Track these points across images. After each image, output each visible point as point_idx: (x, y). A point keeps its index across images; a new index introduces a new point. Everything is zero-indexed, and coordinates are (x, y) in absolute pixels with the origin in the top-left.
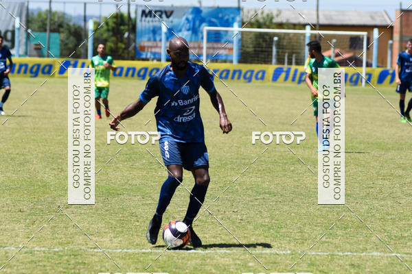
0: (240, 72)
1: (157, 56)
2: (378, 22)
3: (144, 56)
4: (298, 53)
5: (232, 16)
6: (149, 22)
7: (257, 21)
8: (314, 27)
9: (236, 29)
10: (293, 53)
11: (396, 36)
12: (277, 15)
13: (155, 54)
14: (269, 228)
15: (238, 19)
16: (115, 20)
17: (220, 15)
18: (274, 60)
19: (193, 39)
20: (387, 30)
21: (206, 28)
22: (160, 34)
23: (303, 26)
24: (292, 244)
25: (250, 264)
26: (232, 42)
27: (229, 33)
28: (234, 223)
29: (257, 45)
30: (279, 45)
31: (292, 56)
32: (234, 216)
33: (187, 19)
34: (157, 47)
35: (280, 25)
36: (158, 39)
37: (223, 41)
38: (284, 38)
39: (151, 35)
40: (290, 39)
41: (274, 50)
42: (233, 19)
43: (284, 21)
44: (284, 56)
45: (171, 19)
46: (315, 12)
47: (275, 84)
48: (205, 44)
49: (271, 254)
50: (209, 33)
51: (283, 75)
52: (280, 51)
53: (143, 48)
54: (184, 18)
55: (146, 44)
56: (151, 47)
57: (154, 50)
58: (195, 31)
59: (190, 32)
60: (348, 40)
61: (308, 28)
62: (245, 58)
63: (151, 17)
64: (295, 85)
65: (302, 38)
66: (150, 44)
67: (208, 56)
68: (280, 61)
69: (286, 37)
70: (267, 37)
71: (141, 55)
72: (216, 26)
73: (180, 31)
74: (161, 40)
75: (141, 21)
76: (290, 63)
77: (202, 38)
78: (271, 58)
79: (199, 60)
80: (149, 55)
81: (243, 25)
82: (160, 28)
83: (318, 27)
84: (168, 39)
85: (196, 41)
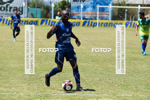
0: (112, 23)
1: (79, 17)
3: (74, 17)
5: (109, 1)
6: (76, 4)
7: (119, 3)
8: (141, 5)
9: (110, 7)
12: (127, 1)
13: (78, 17)
14: (124, 86)
15: (111, 2)
16: (62, 3)
17: (104, 1)
18: (126, 19)
19: (93, 11)
21: (98, 6)
22: (80, 9)
23: (137, 5)
24: (133, 92)
26: (109, 12)
27: (108, 8)
28: (109, 84)
29: (119, 13)
30: (128, 13)
31: (133, 17)
32: (110, 81)
33: (91, 3)
34: (79, 14)
35: (128, 5)
36: (79, 10)
37: (105, 11)
38: (130, 10)
39: (77, 9)
40: (132, 10)
41: (126, 15)
42: (109, 3)
43: (130, 3)
44: (130, 17)
45: (85, 2)
47: (127, 28)
48: (98, 13)
49: (124, 96)
50: (100, 8)
52: (128, 15)
53: (73, 14)
54: (90, 2)
55: (75, 13)
56: (77, 14)
57: (78, 15)
58: (94, 7)
59: (92, 8)
61: (139, 6)
62: (114, 18)
63: (77, 2)
65: (137, 10)
66: (76, 13)
67: (99, 17)
68: (128, 19)
69: (131, 10)
70: (123, 10)
71: (73, 17)
72: (102, 5)
73: (88, 7)
74: (80, 11)
75: (73, 3)
76: (132, 20)
77: (97, 10)
79: (96, 19)
80: (76, 17)
81: (113, 5)
82: (80, 6)
83: (143, 6)
84: (83, 11)
85: (95, 11)
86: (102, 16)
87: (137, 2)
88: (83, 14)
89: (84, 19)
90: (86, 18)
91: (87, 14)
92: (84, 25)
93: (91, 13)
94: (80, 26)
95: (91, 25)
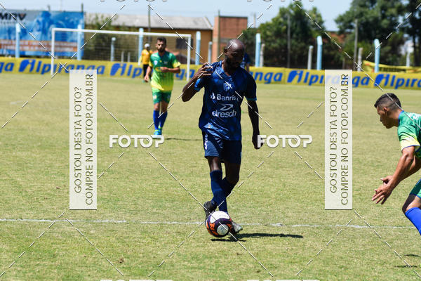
0: (83, 67)
1: (12, 53)
2: (200, 26)
4: (133, 52)
5: (76, 19)
6: (5, 23)
7: (97, 24)
8: (146, 29)
9: (80, 30)
10: (128, 51)
11: (215, 39)
12: (115, 19)
13: (10, 51)
14: (108, 201)
15: (81, 21)
17: (66, 18)
18: (112, 58)
19: (43, 39)
20: (207, 33)
21: (54, 29)
22: (15, 34)
23: (137, 29)
24: (128, 215)
25: (92, 232)
26: (76, 41)
27: (74, 34)
29: (98, 45)
30: (116, 45)
31: (127, 54)
33: (38, 21)
34: (11, 45)
35: (118, 28)
36: (12, 38)
37: (69, 40)
38: (120, 39)
39: (7, 35)
40: (126, 39)
41: (112, 49)
42: (78, 22)
43: (121, 24)
44: (121, 54)
45: (24, 20)
46: (147, 17)
47: (114, 78)
48: (53, 43)
49: (110, 223)
50: (57, 33)
51: (120, 70)
52: (117, 49)
54: (35, 20)
55: (3, 42)
56: (7, 45)
57: (9, 47)
58: (45, 31)
59: (40, 33)
60: (175, 41)
61: (141, 30)
62: (87, 55)
63: (6, 18)
64: (129, 79)
65: (136, 39)
66: (6, 42)
67: (55, 53)
68: (117, 58)
69: (123, 38)
70: (106, 38)
72: (62, 27)
73: (32, 31)
74: (15, 39)
76: (126, 60)
77: (51, 38)
78: (110, 56)
79: (47, 56)
80: (5, 52)
81: (86, 26)
82: (15, 29)
83: (149, 30)
84: (21, 38)
85: (46, 40)
86: (62, 50)
87: (137, 23)
88: (20, 45)
89: (22, 55)
90: (27, 54)
91: (30, 45)
92: (22, 69)
93: (38, 43)
94: (14, 71)
95: (38, 70)
